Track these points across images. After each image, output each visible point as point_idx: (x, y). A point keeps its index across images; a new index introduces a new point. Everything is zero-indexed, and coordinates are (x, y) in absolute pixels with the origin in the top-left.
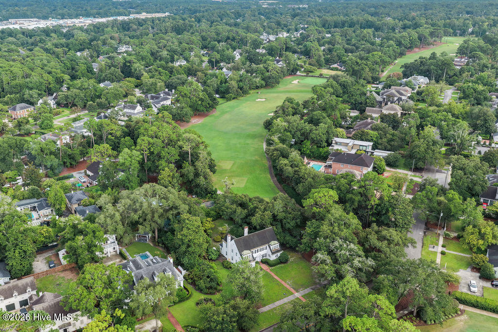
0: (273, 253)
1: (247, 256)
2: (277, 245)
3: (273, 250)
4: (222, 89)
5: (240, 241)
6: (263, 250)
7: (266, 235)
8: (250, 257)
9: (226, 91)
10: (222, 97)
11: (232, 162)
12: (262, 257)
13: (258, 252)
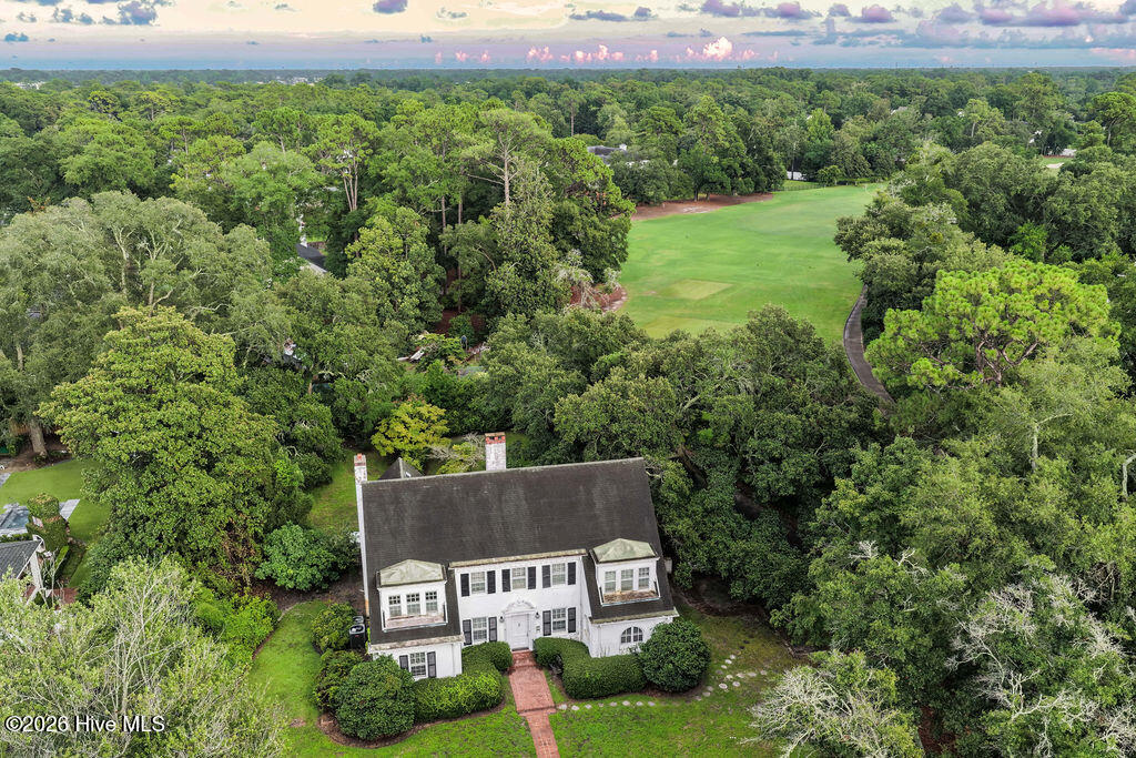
0: (600, 613)
1: (413, 598)
2: (644, 571)
3: (610, 593)
4: (811, 155)
5: (405, 496)
6: (547, 584)
7: (589, 492)
8: (432, 607)
9: (824, 160)
10: (810, 180)
11: (724, 286)
12: (540, 622)
13: (506, 588)
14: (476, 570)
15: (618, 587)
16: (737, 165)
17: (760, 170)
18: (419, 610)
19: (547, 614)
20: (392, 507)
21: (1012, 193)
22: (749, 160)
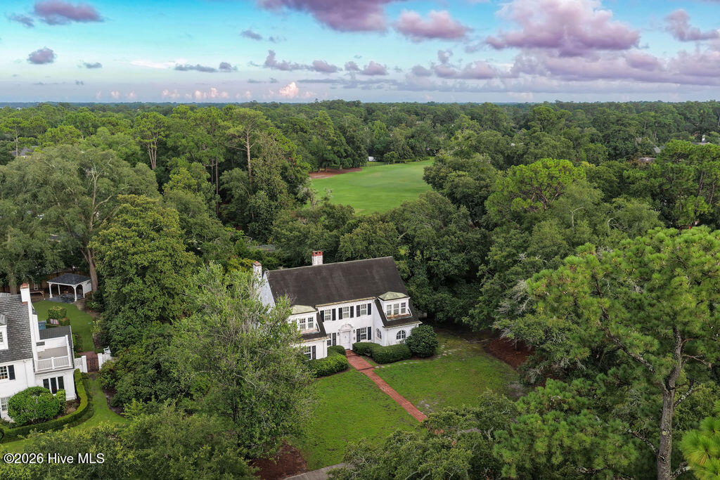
2: (403, 305)
3: (389, 316)
4: (379, 146)
5: (287, 277)
6: (358, 315)
7: (371, 272)
8: (311, 325)
9: (387, 149)
10: (379, 161)
11: (361, 210)
12: (355, 335)
13: (341, 317)
14: (326, 308)
15: (392, 313)
16: (342, 151)
17: (355, 153)
18: (305, 328)
19: (358, 330)
20: (282, 282)
21: (506, 155)
22: (349, 149)
